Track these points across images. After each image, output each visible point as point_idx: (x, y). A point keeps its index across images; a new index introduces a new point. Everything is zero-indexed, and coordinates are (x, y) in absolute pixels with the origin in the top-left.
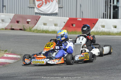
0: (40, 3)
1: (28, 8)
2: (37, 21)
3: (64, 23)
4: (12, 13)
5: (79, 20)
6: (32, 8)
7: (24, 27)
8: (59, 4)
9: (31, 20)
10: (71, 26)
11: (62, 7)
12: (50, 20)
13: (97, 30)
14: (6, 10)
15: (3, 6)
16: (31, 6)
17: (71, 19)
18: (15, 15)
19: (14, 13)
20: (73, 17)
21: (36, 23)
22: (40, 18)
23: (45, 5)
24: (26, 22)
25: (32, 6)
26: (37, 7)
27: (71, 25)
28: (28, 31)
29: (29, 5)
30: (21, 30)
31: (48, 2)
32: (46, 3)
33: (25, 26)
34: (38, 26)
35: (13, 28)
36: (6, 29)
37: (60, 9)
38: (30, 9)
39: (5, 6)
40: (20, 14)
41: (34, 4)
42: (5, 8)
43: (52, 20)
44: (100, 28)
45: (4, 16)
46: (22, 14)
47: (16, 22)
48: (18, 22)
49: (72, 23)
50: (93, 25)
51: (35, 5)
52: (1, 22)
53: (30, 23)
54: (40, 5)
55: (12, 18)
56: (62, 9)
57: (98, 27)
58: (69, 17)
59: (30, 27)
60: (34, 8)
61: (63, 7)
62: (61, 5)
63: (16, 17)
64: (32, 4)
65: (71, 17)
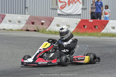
0: (63, 5)
1: (51, 10)
2: (51, 22)
3: (76, 24)
4: (28, 15)
5: (90, 22)
6: (54, 9)
7: (37, 29)
8: (83, 5)
9: (45, 22)
10: (83, 28)
11: (85, 8)
12: (63, 21)
13: (107, 31)
14: (28, 11)
15: (26, 8)
16: (53, 7)
17: (82, 21)
18: (30, 16)
19: (30, 14)
20: (85, 19)
21: (50, 25)
22: (53, 19)
23: (68, 6)
24: (40, 24)
25: (55, 7)
26: (60, 8)
27: (83, 26)
28: (41, 32)
29: (52, 7)
30: (35, 31)
31: (71, 3)
32: (69, 4)
33: (39, 27)
34: (51, 27)
35: (28, 29)
36: (22, 30)
37: (84, 10)
38: (53, 10)
39: (27, 7)
40: (35, 15)
41: (57, 5)
42: (27, 9)
43: (64, 21)
44: (110, 30)
45: (20, 17)
46: (38, 15)
47: (31, 23)
48: (33, 23)
49: (84, 24)
50: (103, 26)
51: (58, 7)
52: (17, 23)
53: (44, 24)
54: (63, 6)
55: (27, 19)
56: (86, 10)
57: (108, 29)
58: (81, 19)
59: (43, 28)
60: (57, 9)
61: (87, 9)
62: (84, 6)
63: (31, 18)
64: (55, 6)
65: (83, 19)
